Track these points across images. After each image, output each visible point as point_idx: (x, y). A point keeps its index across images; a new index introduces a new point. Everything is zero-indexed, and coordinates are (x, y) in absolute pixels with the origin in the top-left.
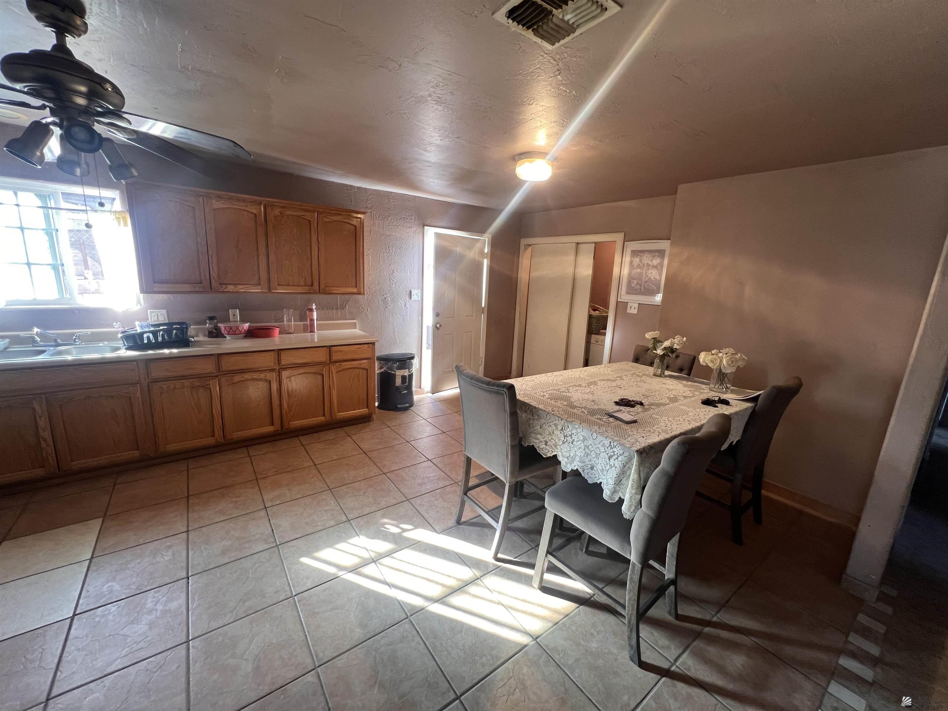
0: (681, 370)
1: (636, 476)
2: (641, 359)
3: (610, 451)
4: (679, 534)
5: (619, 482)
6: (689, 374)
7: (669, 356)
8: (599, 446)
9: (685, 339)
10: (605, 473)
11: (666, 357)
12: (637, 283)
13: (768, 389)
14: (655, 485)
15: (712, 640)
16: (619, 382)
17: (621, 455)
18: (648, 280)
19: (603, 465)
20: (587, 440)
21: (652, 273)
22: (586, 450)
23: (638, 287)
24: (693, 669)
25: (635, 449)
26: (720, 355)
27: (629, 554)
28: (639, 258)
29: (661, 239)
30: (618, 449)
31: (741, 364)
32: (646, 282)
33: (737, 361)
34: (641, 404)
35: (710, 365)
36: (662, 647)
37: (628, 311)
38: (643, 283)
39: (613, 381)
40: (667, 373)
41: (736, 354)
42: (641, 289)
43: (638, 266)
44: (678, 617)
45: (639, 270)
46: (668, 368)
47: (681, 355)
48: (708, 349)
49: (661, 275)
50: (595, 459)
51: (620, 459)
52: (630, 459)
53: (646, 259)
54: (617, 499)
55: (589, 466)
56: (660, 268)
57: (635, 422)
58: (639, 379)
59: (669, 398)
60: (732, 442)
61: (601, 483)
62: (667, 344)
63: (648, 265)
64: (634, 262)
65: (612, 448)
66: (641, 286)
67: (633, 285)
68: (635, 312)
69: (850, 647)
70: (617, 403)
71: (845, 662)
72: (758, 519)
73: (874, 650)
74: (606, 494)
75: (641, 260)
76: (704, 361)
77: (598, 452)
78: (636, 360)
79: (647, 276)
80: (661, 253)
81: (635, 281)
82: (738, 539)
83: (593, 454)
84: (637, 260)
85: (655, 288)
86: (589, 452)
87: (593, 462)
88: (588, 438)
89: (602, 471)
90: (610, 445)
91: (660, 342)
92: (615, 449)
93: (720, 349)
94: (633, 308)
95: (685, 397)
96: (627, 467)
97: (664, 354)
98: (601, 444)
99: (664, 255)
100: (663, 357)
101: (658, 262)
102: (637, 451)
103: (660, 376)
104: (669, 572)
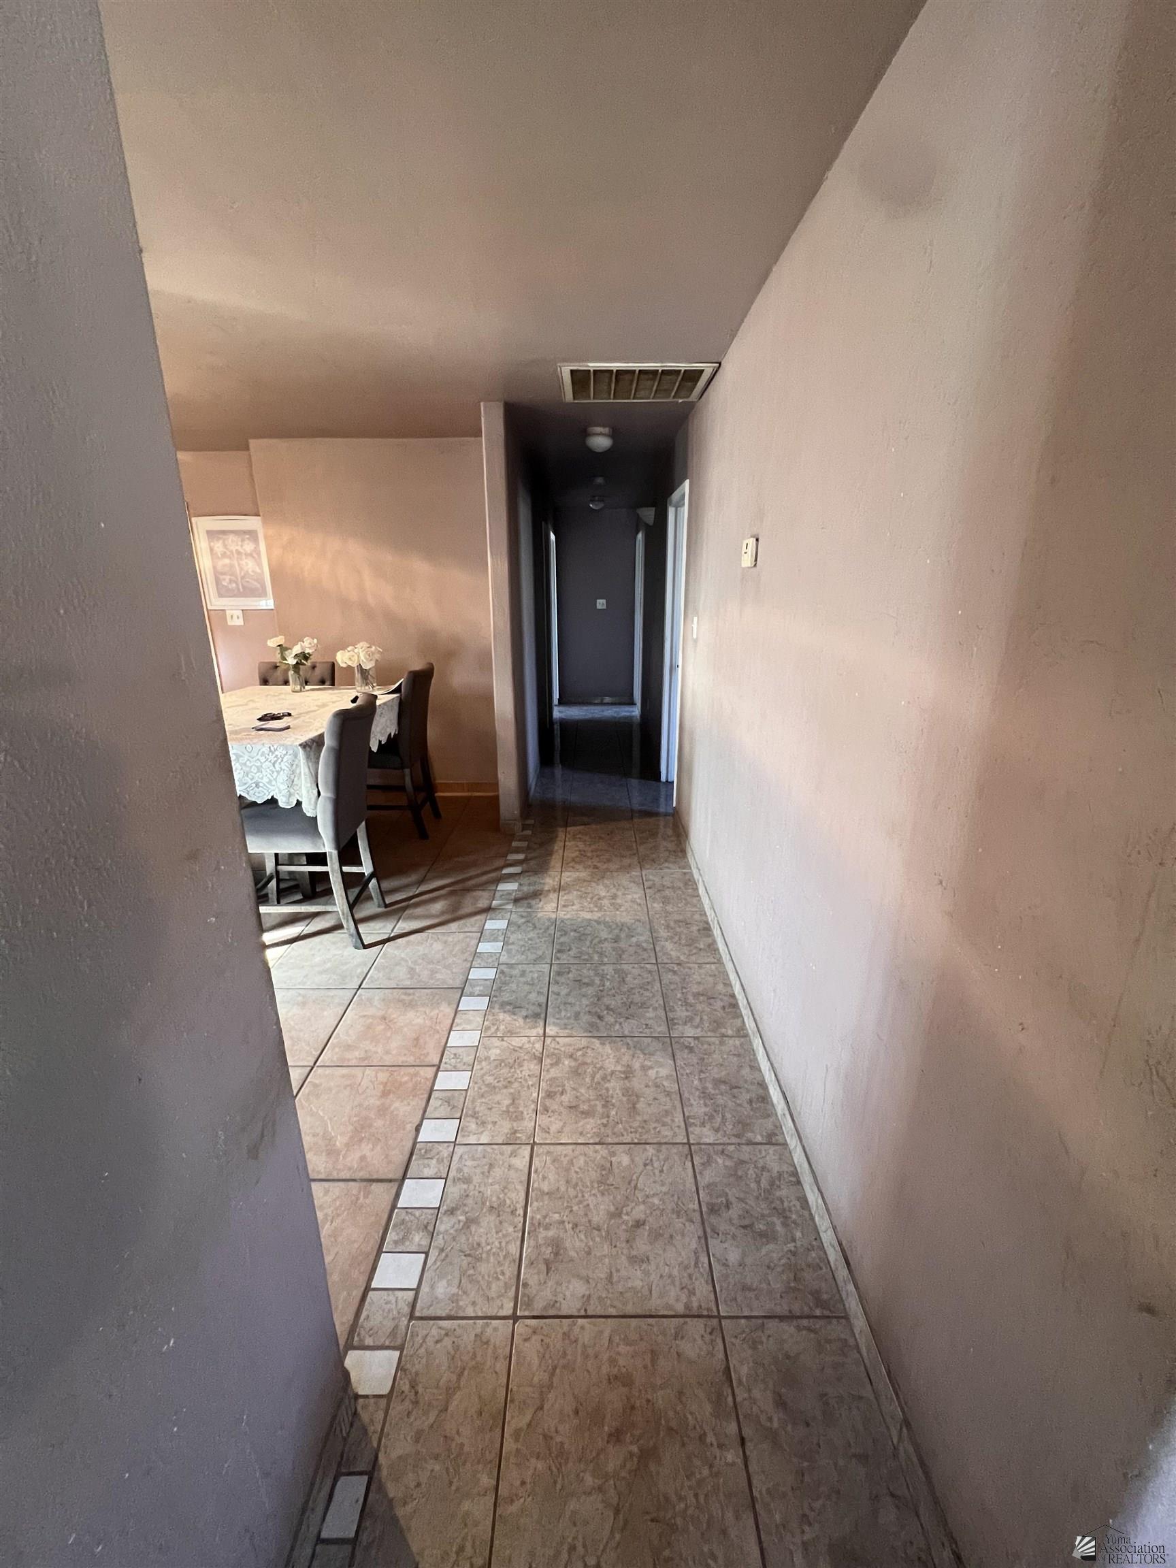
0: (323, 682)
1: (307, 770)
2: (270, 681)
3: (271, 757)
4: (364, 823)
5: (291, 784)
6: (333, 684)
7: (304, 664)
8: (259, 757)
9: (315, 641)
10: (274, 783)
11: (301, 667)
12: (231, 581)
13: (406, 675)
14: (326, 764)
15: (417, 905)
16: (252, 705)
17: (285, 755)
18: (245, 575)
19: (269, 776)
20: (241, 756)
21: (247, 564)
22: (244, 768)
23: (234, 585)
24: (407, 927)
25: (298, 744)
26: (356, 650)
27: (322, 847)
28: (221, 542)
29: (245, 515)
30: (281, 750)
31: (377, 656)
32: (243, 578)
33: (373, 653)
34: (289, 715)
35: (350, 663)
36: (380, 929)
37: (229, 624)
38: (239, 579)
39: (246, 705)
40: (307, 687)
41: (370, 647)
42: (239, 589)
43: (224, 555)
44: (386, 906)
45: (227, 561)
46: (306, 683)
47: (318, 665)
48: (344, 648)
49: (260, 565)
50: (258, 774)
51: (285, 760)
52: (296, 756)
53: (233, 543)
54: (295, 802)
55: (254, 785)
56: (254, 555)
57: (288, 728)
58: (276, 698)
59: (317, 706)
60: (390, 734)
61: (272, 797)
62: (297, 649)
63: (239, 553)
64: (216, 548)
65: (273, 753)
66: (237, 584)
67: (225, 583)
68: (240, 622)
69: (508, 862)
70: (260, 719)
71: (505, 871)
72: (437, 814)
73: (521, 856)
74: (282, 803)
75: (225, 546)
76: (343, 662)
77: (259, 764)
78: (265, 682)
79: (241, 569)
80: (252, 535)
81: (227, 578)
82: (424, 835)
83: (254, 770)
84: (218, 546)
85: (259, 586)
86: (248, 769)
87: (256, 778)
88: (241, 754)
89: (270, 781)
90: (270, 751)
91: (287, 649)
92: (277, 753)
93: (354, 645)
94: (235, 617)
95: (333, 702)
96: (294, 766)
97: (297, 663)
98: (260, 754)
99: (257, 537)
100: (297, 667)
101: (252, 548)
102: (300, 745)
103: (301, 691)
104: (366, 868)
